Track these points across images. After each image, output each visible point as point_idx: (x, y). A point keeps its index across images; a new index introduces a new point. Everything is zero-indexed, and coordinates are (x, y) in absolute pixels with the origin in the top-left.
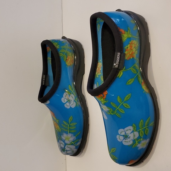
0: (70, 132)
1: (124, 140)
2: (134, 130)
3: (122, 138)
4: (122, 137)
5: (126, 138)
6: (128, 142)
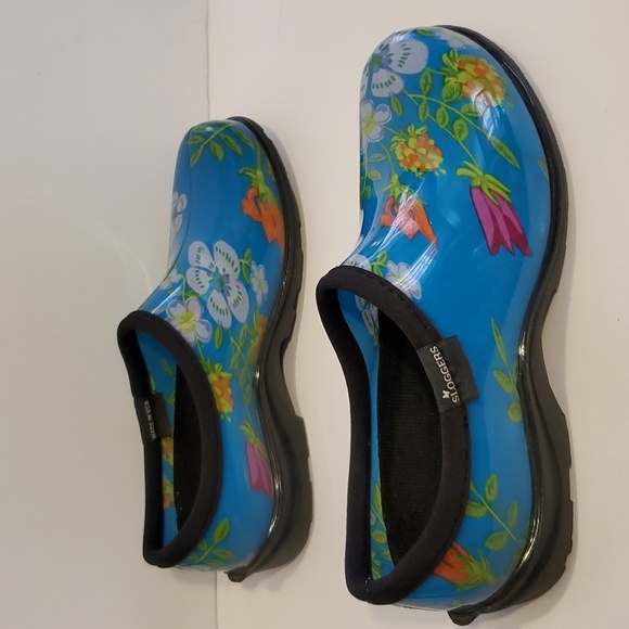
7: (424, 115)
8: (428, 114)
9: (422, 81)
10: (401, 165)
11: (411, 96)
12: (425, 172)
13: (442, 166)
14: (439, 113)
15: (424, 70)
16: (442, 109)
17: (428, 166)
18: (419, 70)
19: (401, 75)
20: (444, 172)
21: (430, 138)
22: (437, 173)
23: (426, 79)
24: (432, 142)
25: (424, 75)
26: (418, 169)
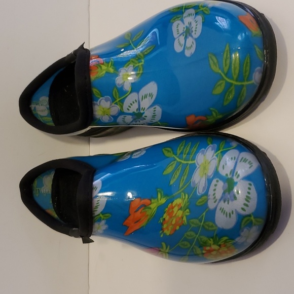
0: (193, 159)
1: (193, 34)
2: (180, 18)
3: (190, 41)
4: (187, 40)
5: (189, 30)
6: (197, 25)
7: (193, 223)
8: (193, 225)
9: (211, 224)
10: (170, 204)
11: (204, 214)
12: (162, 224)
13: (165, 235)
14: (193, 233)
15: (216, 226)
16: (195, 235)
17: (165, 226)
18: (217, 223)
19: (216, 208)
20: (162, 236)
21: (180, 227)
22: (161, 232)
23: (212, 226)
24: (178, 228)
25: (214, 225)
26: (164, 219)
